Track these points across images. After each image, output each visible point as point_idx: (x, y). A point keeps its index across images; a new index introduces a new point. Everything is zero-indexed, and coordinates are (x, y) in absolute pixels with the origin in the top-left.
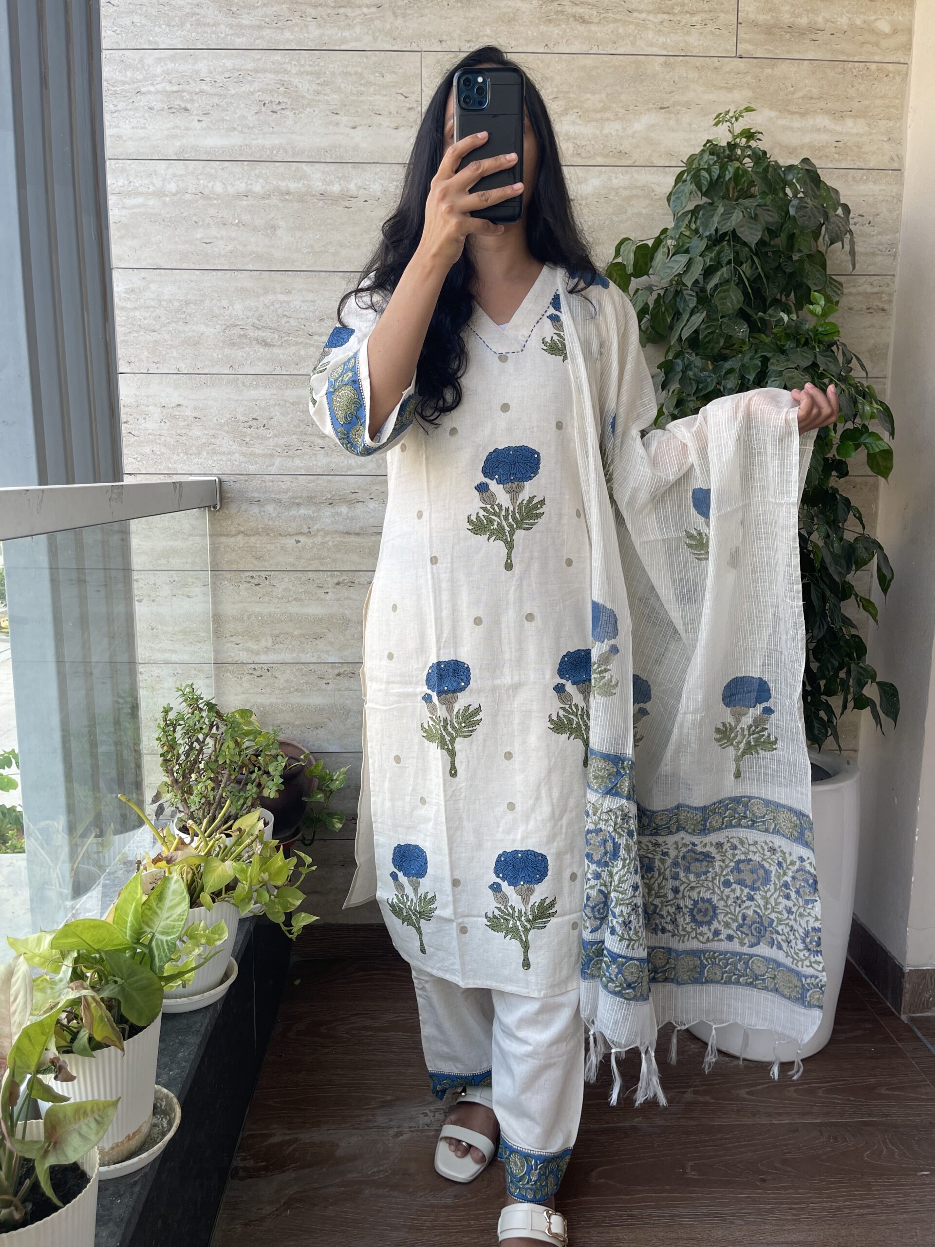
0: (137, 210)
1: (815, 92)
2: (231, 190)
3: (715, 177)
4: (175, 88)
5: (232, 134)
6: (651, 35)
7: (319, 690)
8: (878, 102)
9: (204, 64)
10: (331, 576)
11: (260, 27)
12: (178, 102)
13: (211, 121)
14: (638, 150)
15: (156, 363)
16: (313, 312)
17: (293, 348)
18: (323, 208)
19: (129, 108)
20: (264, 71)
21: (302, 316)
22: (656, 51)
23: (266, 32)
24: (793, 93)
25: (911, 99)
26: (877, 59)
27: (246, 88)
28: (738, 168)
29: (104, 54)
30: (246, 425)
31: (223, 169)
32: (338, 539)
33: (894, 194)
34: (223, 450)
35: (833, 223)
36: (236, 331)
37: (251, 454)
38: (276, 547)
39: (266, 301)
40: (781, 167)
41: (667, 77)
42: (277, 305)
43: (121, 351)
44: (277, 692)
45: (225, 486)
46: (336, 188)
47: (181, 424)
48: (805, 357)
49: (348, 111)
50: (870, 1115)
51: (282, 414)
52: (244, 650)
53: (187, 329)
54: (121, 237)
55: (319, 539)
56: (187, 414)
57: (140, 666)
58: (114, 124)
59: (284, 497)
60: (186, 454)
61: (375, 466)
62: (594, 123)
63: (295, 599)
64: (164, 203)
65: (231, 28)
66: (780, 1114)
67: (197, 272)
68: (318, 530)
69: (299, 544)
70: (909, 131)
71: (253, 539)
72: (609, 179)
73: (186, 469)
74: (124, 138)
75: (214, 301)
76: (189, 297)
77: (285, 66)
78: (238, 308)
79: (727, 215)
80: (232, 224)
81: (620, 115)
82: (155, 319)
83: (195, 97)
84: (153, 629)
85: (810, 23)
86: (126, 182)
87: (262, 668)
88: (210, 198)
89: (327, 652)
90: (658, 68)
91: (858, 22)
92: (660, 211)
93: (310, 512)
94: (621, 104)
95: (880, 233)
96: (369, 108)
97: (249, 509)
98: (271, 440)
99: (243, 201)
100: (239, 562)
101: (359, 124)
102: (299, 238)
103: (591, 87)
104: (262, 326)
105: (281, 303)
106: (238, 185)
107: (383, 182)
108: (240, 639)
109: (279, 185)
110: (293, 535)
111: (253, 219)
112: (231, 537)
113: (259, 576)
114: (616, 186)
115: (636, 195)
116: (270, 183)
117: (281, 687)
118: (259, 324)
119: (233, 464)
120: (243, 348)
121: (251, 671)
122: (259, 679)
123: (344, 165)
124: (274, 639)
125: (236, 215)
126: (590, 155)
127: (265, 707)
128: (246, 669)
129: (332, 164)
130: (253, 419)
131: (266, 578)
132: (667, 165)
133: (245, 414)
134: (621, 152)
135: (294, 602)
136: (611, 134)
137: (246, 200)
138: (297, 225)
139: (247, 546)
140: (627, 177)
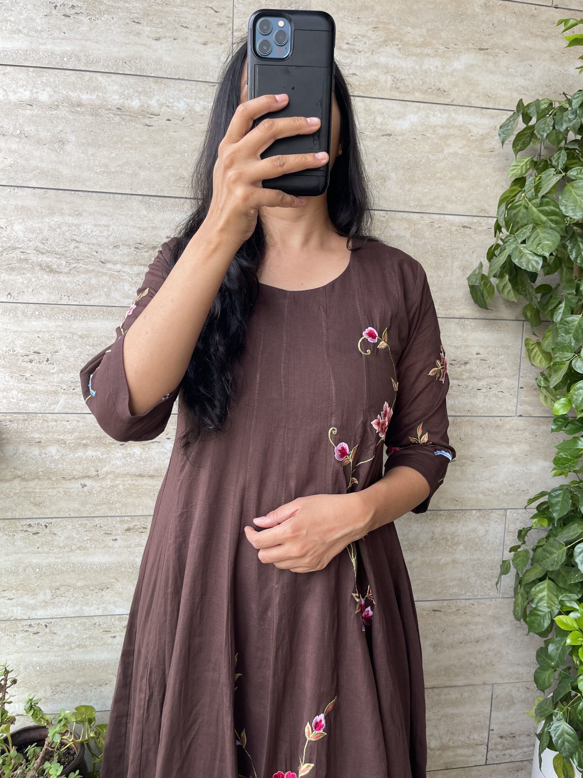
2: (13, 97)
5: (16, 36)
7: (104, 644)
10: (121, 522)
14: (457, 89)
16: (107, 238)
17: (83, 276)
18: (119, 124)
21: (94, 241)
30: (26, 358)
36: (17, 254)
37: (31, 391)
38: (59, 492)
39: (52, 223)
41: (486, 19)
44: (56, 649)
46: (135, 103)
49: (151, 21)
52: (18, 605)
55: (108, 482)
59: (69, 438)
62: (414, 58)
63: (79, 548)
68: (107, 473)
69: (85, 489)
71: (32, 484)
72: (427, 116)
80: (12, 135)
81: (440, 52)
87: (38, 624)
89: (115, 603)
92: (477, 153)
93: (99, 453)
94: (441, 41)
96: (174, 20)
97: (28, 451)
98: (55, 376)
99: (27, 111)
100: (14, 510)
101: (163, 36)
102: (91, 155)
103: (411, 21)
104: (47, 250)
105: (69, 226)
106: (22, 93)
107: (188, 101)
108: (14, 594)
109: (70, 95)
110: (79, 478)
111: (37, 131)
112: (6, 482)
113: (38, 524)
114: (434, 124)
115: (453, 135)
116: (59, 92)
117: (61, 644)
118: (43, 248)
119: (10, 402)
120: (24, 274)
121: (26, 628)
122: (35, 636)
123: (145, 78)
124: (53, 591)
125: (18, 125)
126: (408, 90)
127: (42, 667)
128: (20, 626)
129: (131, 76)
130: (34, 352)
131: (46, 526)
132: (484, 106)
133: (24, 347)
134: (439, 89)
135: (78, 551)
136: (430, 70)
137: (31, 110)
138: (90, 141)
139: (24, 492)
140: (445, 116)
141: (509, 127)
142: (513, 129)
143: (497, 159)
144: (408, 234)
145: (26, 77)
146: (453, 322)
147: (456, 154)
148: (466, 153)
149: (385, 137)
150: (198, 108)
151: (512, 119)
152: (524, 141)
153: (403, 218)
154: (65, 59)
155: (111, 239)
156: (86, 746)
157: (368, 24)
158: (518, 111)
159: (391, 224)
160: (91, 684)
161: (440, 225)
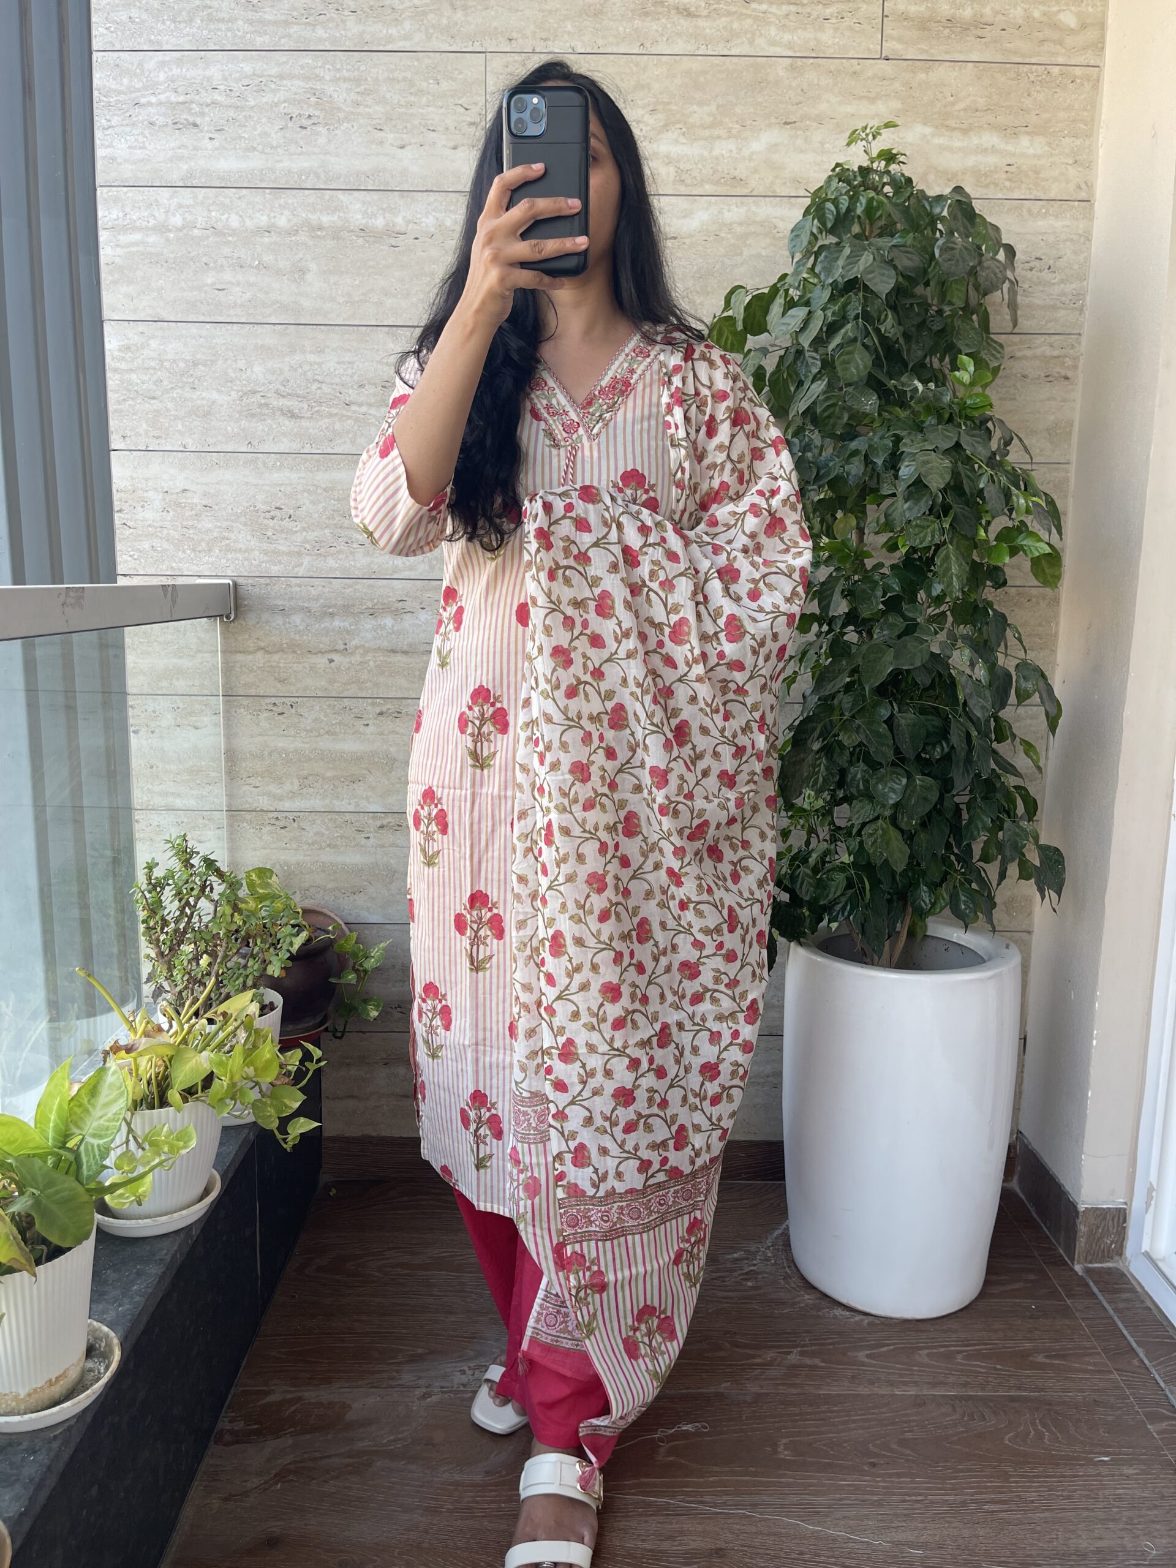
0: (134, 249)
1: (981, 102)
2: (249, 223)
3: (844, 210)
4: (181, 99)
5: (251, 155)
6: (773, 31)
7: (357, 845)
8: (1062, 115)
9: (217, 69)
10: (373, 704)
11: (286, 23)
12: (185, 116)
13: (226, 139)
14: (757, 176)
15: (157, 438)
16: (351, 377)
17: (326, 420)
18: (363, 246)
19: (125, 123)
20: (291, 77)
21: (337, 380)
22: (779, 51)
23: (294, 29)
24: (953, 104)
25: (1104, 110)
26: (1061, 60)
27: (268, 98)
28: (873, 198)
29: (95, 56)
30: (268, 515)
31: (240, 198)
32: (381, 658)
33: (1081, 232)
34: (239, 546)
35: (988, 268)
36: (254, 399)
37: (274, 552)
38: (304, 668)
39: (293, 362)
40: (927, 198)
41: (794, 84)
42: (306, 367)
43: (113, 423)
44: (305, 847)
45: (241, 591)
46: (379, 222)
47: (188, 513)
48: (948, 437)
49: (394, 126)
50: (1019, 1389)
51: (312, 502)
52: (264, 794)
53: (194, 397)
54: (115, 282)
55: (357, 658)
56: (195, 501)
57: (136, 813)
58: (106, 143)
59: (315, 606)
60: (194, 550)
61: (427, 568)
62: (702, 143)
63: (327, 733)
64: (168, 240)
65: (251, 24)
66: (905, 1384)
67: (208, 326)
68: (356, 647)
69: (333, 665)
70: (1101, 151)
71: (276, 657)
72: (720, 212)
73: (194, 569)
74: (119, 160)
75: (229, 362)
76: (199, 356)
77: (317, 71)
78: (258, 370)
79: (853, 258)
80: (250, 266)
81: (734, 131)
82: (155, 384)
83: (206, 110)
84: (152, 767)
85: (975, 15)
86: (121, 214)
87: (286, 817)
88: (224, 234)
89: (367, 798)
90: (781, 73)
91: (1037, 14)
93: (347, 624)
94: (735, 119)
95: (1062, 281)
96: (420, 123)
97: (271, 620)
98: (299, 535)
99: (265, 238)
100: (258, 686)
101: (408, 142)
102: (333, 283)
103: (697, 97)
104: (288, 393)
105: (311, 365)
106: (259, 219)
107: (438, 215)
108: (260, 782)
109: (309, 218)
110: (326, 652)
111: (276, 260)
112: (249, 654)
113: (283, 703)
114: (729, 221)
115: (754, 232)
116: (298, 215)
117: (310, 842)
118: (284, 391)
119: (252, 564)
120: (264, 420)
121: (273, 821)
122: (283, 831)
123: (389, 193)
124: (301, 781)
125: (256, 255)
126: (696, 182)
127: (290, 867)
128: (266, 818)
129: (375, 192)
130: (276, 508)
131: (292, 706)
133: (266, 502)
134: (735, 178)
135: (326, 736)
136: (723, 156)
137: (268, 237)
138: (332, 268)
139: (268, 666)
140: (743, 210)
150: (448, 223)
154: (304, 177)
155: (356, 378)
157: (644, 107)
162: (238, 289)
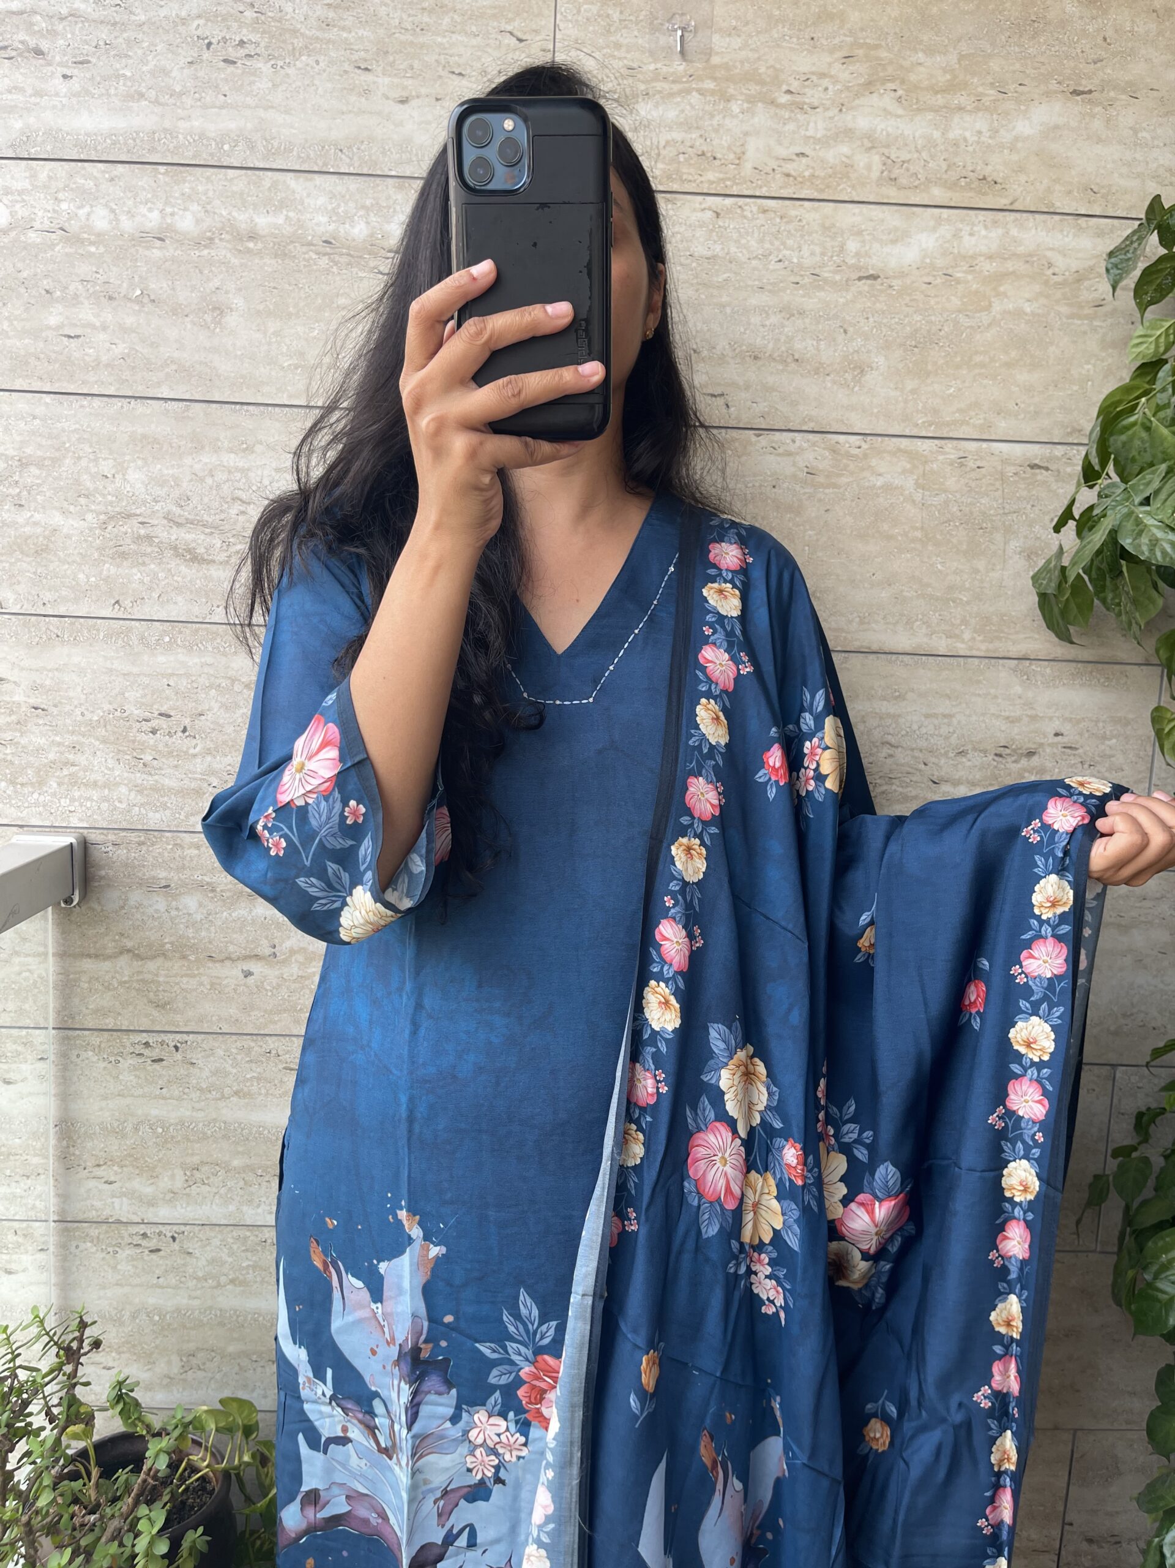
2: (127, 225)
4: (15, 5)
5: (134, 105)
13: (92, 78)
14: (1023, 178)
18: (328, 271)
27: (169, 9)
31: (112, 180)
34: (93, 777)
36: (130, 527)
37: (155, 789)
38: (201, 984)
39: (197, 467)
41: (1091, 28)
42: (221, 476)
44: (191, 1284)
45: (96, 854)
46: (359, 230)
49: (392, 64)
51: (226, 707)
52: (124, 1195)
53: (21, 520)
55: (294, 970)
56: (16, 698)
59: (221, 881)
60: (12, 782)
62: (930, 116)
63: (236, 1093)
67: (47, 398)
68: (292, 952)
69: (251, 980)
71: (151, 966)
72: (957, 235)
75: (84, 463)
76: (29, 451)
78: (136, 477)
80: (127, 298)
81: (986, 101)
83: (59, 27)
87: (160, 1234)
88: (81, 241)
92: (1064, 310)
94: (990, 79)
96: (437, 61)
97: (145, 903)
98: (199, 760)
99: (154, 251)
100: (119, 1014)
101: (414, 93)
102: (273, 334)
103: (925, 38)
104: (187, 519)
105: (230, 472)
106: (144, 216)
108: (116, 1173)
109: (235, 219)
110: (238, 959)
111: (173, 289)
112: (105, 960)
113: (162, 1043)
114: (971, 252)
115: (1013, 273)
116: (215, 213)
117: (200, 1274)
118: (180, 516)
119: (115, 808)
120: (144, 564)
121: (137, 1240)
122: (154, 1256)
123: (378, 180)
124: (188, 1173)
125: (137, 279)
126: (917, 182)
127: (165, 1316)
128: (126, 1235)
129: (352, 177)
130: (160, 714)
131: (177, 1048)
132: (1083, 212)
133: (143, 704)
134: (984, 178)
135: (235, 1099)
136: (965, 140)
137: (160, 248)
138: (271, 307)
139: (138, 981)
140: (996, 233)
141: (1129, 255)
142: (1136, 259)
143: (1109, 321)
144: (909, 483)
145: (153, 184)
146: (1004, 666)
147: (1019, 313)
148: (1040, 311)
149: (863, 281)
151: (1135, 238)
152: (1159, 285)
153: (899, 450)
154: (226, 147)
156: (233, 1477)
157: (831, 51)
158: (1148, 220)
159: (874, 462)
160: (254, 1357)
161: (979, 464)
162: (102, 336)
